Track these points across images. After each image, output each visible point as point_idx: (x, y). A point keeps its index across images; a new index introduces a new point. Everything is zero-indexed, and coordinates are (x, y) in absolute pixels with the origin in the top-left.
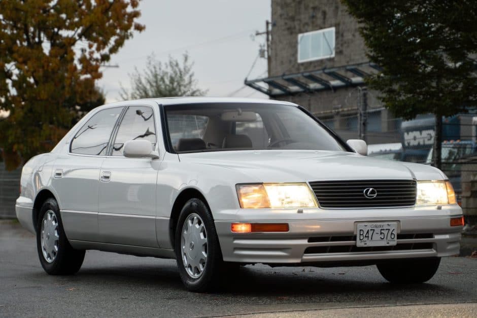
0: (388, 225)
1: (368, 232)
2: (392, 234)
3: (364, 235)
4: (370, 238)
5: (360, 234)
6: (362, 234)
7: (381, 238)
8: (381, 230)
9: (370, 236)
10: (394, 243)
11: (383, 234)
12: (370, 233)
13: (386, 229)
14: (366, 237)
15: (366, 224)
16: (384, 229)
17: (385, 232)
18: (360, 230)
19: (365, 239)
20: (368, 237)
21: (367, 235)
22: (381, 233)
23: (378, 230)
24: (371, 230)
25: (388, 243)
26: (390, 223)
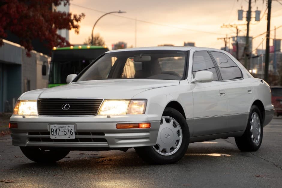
0: (69, 126)
1: (56, 130)
2: (71, 132)
3: (54, 132)
4: (58, 134)
5: (52, 131)
6: (53, 131)
7: (64, 134)
8: (64, 129)
9: (58, 132)
10: (73, 137)
11: (65, 132)
12: (58, 131)
13: (67, 129)
14: (55, 133)
15: (55, 126)
16: (66, 129)
17: (67, 131)
18: (52, 129)
19: (55, 134)
20: (57, 133)
21: (56, 132)
22: (64, 131)
23: (62, 129)
24: (58, 129)
25: (69, 137)
26: (69, 125)
